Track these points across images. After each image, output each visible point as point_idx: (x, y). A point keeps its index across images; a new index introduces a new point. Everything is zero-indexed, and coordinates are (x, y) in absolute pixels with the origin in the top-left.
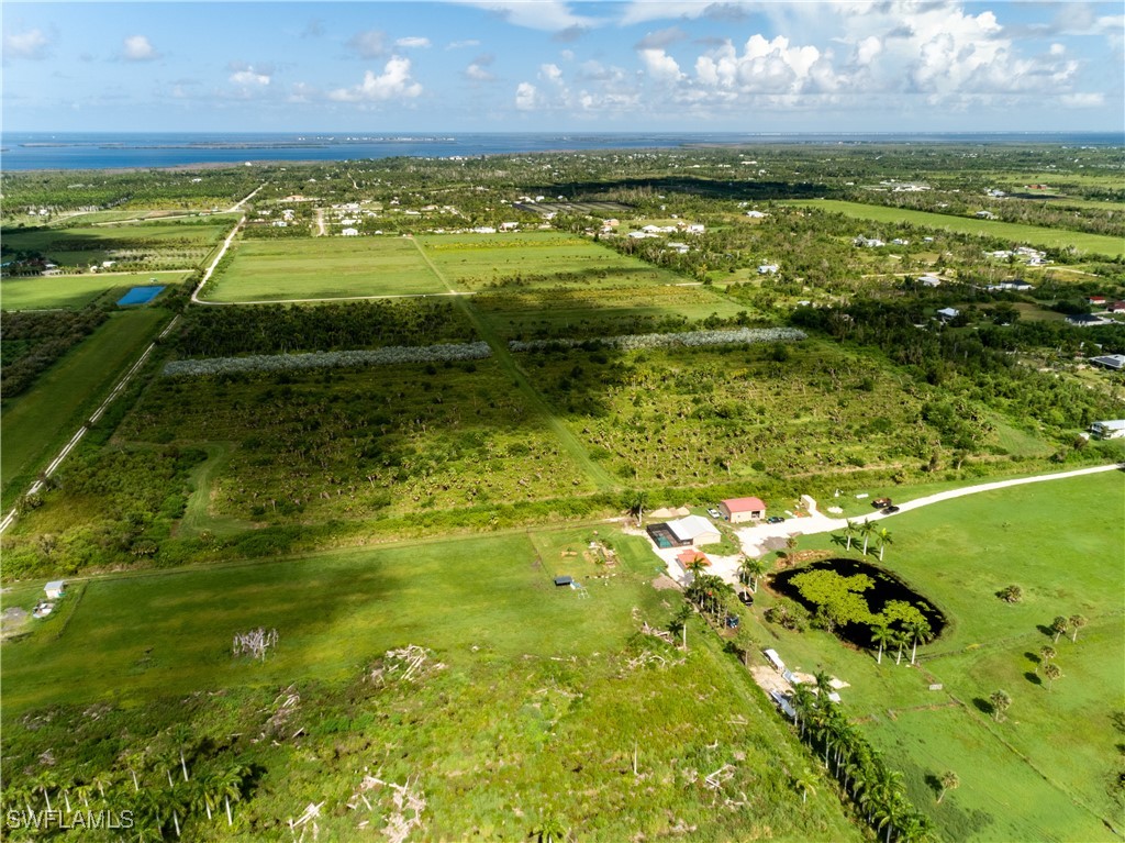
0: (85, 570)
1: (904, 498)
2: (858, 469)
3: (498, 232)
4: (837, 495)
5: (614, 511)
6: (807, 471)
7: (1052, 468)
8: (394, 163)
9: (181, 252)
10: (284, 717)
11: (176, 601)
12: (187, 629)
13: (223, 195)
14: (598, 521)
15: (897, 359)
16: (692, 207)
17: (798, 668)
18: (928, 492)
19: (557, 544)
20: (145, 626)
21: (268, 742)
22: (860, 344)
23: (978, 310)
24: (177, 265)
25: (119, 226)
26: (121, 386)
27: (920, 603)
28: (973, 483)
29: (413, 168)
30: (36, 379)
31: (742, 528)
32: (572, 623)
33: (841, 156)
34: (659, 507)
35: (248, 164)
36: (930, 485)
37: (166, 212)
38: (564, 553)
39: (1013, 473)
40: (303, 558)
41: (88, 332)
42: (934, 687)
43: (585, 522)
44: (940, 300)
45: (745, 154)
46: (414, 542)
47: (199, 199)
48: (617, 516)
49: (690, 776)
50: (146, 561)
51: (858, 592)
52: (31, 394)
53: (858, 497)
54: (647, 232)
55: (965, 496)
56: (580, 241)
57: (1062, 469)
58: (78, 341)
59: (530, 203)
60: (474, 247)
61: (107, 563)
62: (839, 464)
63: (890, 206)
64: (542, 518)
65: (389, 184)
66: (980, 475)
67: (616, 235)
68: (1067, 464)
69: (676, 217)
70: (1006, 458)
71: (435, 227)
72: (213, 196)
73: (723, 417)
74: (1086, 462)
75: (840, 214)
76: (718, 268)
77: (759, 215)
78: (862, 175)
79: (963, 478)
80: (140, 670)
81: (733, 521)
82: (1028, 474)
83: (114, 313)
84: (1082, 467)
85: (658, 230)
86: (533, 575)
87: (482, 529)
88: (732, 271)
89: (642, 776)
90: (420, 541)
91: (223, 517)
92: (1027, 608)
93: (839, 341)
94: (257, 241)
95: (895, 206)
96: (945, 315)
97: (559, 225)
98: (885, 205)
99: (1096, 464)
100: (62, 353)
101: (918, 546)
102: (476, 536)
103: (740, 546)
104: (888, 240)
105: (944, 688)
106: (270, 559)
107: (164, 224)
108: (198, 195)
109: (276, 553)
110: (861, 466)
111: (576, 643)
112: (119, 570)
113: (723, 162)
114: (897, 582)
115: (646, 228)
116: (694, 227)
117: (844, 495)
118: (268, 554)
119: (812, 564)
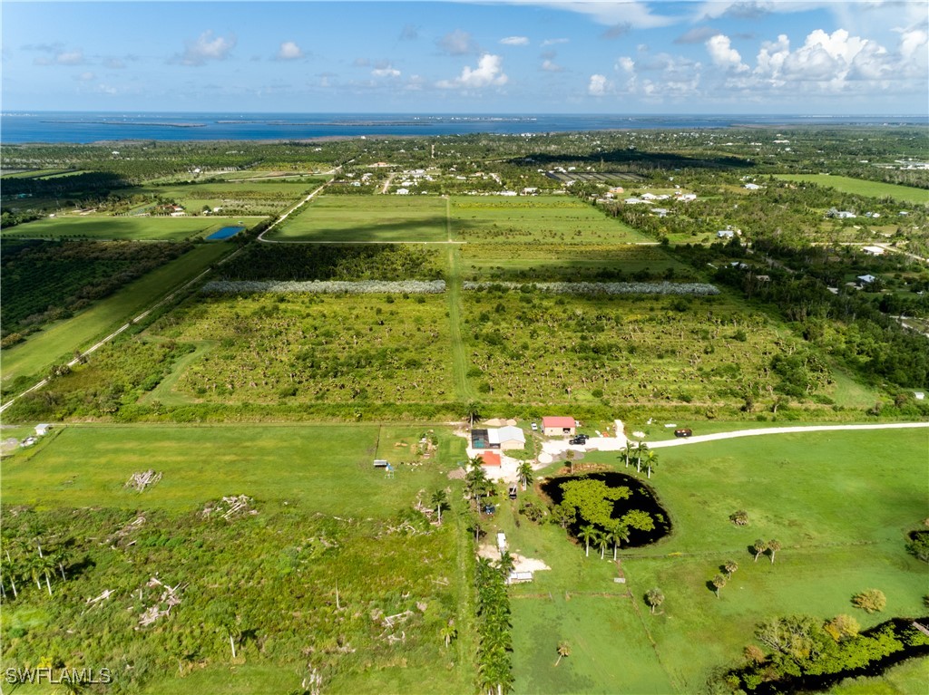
0: (69, 418)
1: (707, 430)
2: (685, 403)
3: (518, 195)
4: (649, 423)
5: (456, 417)
6: (637, 401)
7: (866, 420)
8: (473, 138)
9: (271, 203)
10: (129, 531)
11: (113, 446)
12: (107, 466)
13: (327, 161)
14: (439, 423)
15: (787, 316)
16: (697, 179)
17: (518, 550)
18: (734, 428)
19: (397, 437)
20: (83, 460)
21: (109, 545)
22: (763, 302)
23: (902, 278)
24: (264, 211)
25: (242, 182)
26: (170, 297)
27: (659, 515)
28: (782, 425)
29: (485, 142)
30: (120, 288)
31: (551, 441)
32: (368, 494)
33: (875, 137)
34: (493, 417)
35: (363, 138)
36: (740, 423)
37: (281, 173)
38: (398, 444)
39: (825, 420)
40: (212, 427)
41: (173, 257)
42: (618, 580)
43: (430, 423)
44: (870, 268)
45: (783, 134)
46: (295, 424)
47: (310, 164)
48: (457, 420)
49: (375, 615)
50: (109, 416)
51: (612, 500)
52: (112, 299)
53: (666, 426)
54: (644, 199)
55: (765, 435)
56: (582, 205)
57: (876, 421)
58: (163, 263)
59: (562, 173)
60: (491, 207)
61: (83, 415)
62: (668, 398)
63: (889, 182)
64: (396, 416)
65: (458, 155)
66: (792, 419)
67: (615, 201)
68: (882, 417)
69: (678, 187)
70: (827, 407)
71: (470, 190)
72: (320, 162)
73: (595, 352)
74: (903, 417)
75: (831, 189)
76: (683, 232)
77: (754, 187)
78: (882, 155)
79: (774, 420)
80: (62, 488)
81: (546, 434)
82: (840, 422)
83: (200, 245)
84: (898, 421)
85: (654, 197)
86: (363, 457)
87: (348, 420)
88: (694, 235)
89: (342, 609)
90: (300, 423)
91: (179, 392)
92: (751, 531)
93: (746, 297)
94: (332, 197)
95: (893, 182)
96: (864, 281)
97: (573, 191)
98: (884, 181)
99: (913, 420)
100: (148, 271)
101: (691, 470)
102: (343, 424)
103: (538, 454)
104: (862, 213)
105: (627, 582)
106: (189, 425)
107: (274, 182)
108: (309, 161)
109: (196, 421)
110: (688, 402)
111: (361, 509)
112: (90, 421)
113: (756, 141)
114: (651, 496)
115: (643, 196)
116: (687, 196)
117: (656, 423)
118: (189, 421)
119: (589, 474)
